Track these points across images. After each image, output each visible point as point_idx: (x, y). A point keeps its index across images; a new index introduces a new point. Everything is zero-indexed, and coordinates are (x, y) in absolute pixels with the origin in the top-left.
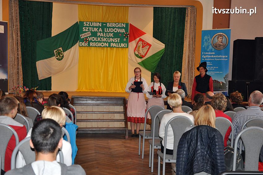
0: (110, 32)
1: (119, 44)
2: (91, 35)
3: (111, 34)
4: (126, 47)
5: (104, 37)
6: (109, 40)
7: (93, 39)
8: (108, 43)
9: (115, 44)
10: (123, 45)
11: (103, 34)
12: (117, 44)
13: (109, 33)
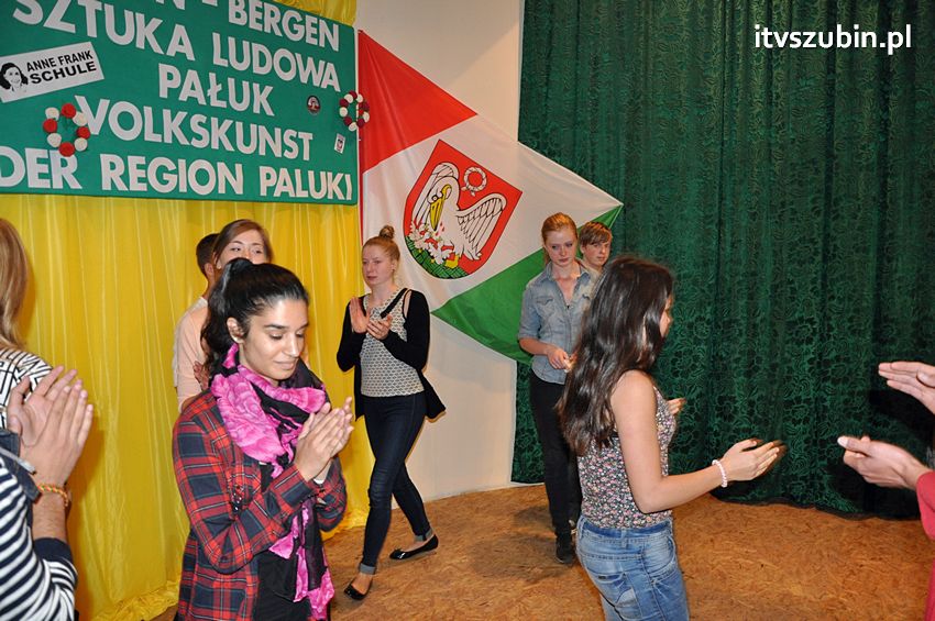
0: (249, 75)
1: (311, 174)
2: (97, 75)
3: (256, 86)
4: (349, 198)
5: (209, 111)
6: (247, 142)
7: (126, 121)
8: (239, 167)
9: (284, 172)
10: (331, 184)
11: (206, 86)
12: (298, 172)
13: (245, 84)
